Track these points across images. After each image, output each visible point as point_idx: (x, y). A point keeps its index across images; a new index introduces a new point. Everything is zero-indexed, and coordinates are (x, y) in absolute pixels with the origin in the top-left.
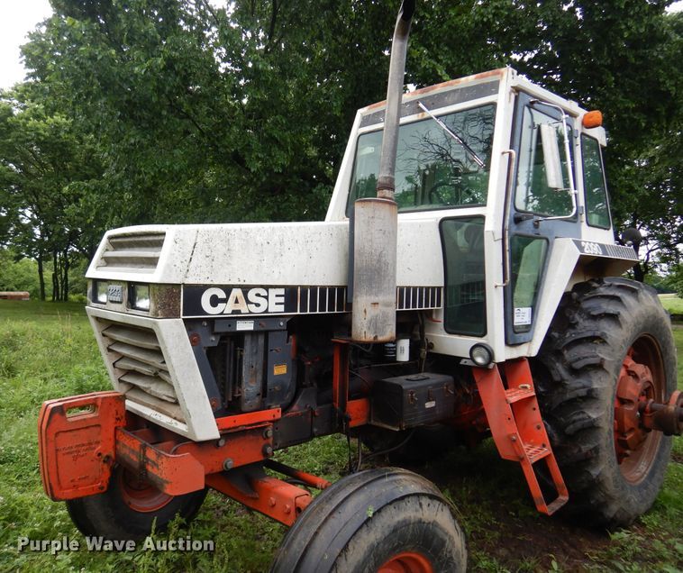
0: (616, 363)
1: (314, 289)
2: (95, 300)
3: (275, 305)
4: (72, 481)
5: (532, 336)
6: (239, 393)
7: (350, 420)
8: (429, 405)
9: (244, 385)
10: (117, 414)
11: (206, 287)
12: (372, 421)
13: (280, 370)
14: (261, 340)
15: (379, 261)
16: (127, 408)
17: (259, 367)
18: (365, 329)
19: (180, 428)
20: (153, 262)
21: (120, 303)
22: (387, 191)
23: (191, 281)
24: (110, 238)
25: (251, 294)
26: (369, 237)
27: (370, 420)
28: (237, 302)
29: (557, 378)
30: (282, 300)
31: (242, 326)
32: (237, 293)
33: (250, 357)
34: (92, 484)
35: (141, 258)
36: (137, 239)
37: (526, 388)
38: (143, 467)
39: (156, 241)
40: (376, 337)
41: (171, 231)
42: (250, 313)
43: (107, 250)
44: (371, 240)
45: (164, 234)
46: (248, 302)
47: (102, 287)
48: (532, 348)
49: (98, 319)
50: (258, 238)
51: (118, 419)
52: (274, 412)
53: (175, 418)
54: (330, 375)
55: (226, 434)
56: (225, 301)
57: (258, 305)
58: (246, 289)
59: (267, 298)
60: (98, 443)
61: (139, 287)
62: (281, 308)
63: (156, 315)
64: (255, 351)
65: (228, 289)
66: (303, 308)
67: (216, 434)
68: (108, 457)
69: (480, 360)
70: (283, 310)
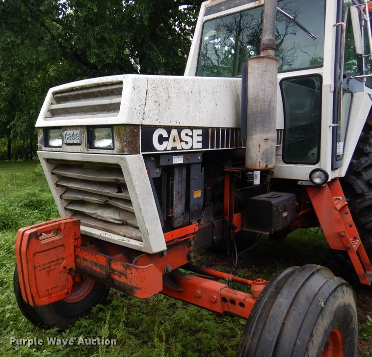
1: (218, 129)
2: (47, 144)
4: (47, 290)
5: (342, 163)
6: (172, 213)
7: (235, 228)
8: (285, 214)
9: (174, 207)
10: (75, 235)
11: (156, 127)
12: (245, 229)
13: (197, 194)
14: (184, 172)
15: (269, 106)
16: (82, 232)
17: (183, 192)
18: (259, 160)
19: (134, 244)
20: (115, 108)
21: (80, 144)
22: (271, 51)
23: (147, 122)
24: (54, 93)
26: (263, 87)
27: (243, 228)
28: (174, 140)
30: (200, 139)
31: (178, 160)
32: (174, 132)
33: (178, 186)
34: (61, 291)
36: (85, 91)
37: (339, 199)
38: (109, 276)
39: (116, 90)
40: (267, 166)
42: (183, 149)
43: (52, 104)
44: (264, 89)
45: (121, 83)
46: (181, 141)
48: (342, 172)
49: (48, 160)
50: (186, 88)
51: (76, 239)
52: (194, 227)
53: (125, 236)
56: (167, 139)
57: (187, 143)
58: (180, 129)
59: (192, 137)
60: (63, 259)
61: (97, 129)
62: (200, 145)
63: (122, 152)
64: (180, 180)
65: (169, 129)
66: (212, 147)
67: (164, 247)
68: (71, 269)
69: (318, 181)
70: (201, 147)
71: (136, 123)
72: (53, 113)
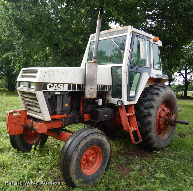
0: (157, 106)
1: (75, 85)
2: (19, 86)
3: (65, 88)
4: (15, 130)
5: (135, 99)
6: (56, 110)
7: (85, 119)
8: (106, 116)
9: (57, 108)
10: (25, 115)
11: (48, 83)
13: (66, 105)
14: (62, 97)
15: (92, 78)
16: (28, 115)
17: (61, 104)
18: (88, 95)
19: (41, 118)
20: (35, 77)
21: (27, 87)
22: (95, 59)
23: (44, 82)
24: (23, 70)
25: (59, 85)
26: (90, 71)
27: (90, 119)
28: (56, 87)
29: (141, 110)
30: (67, 87)
31: (57, 93)
32: (56, 85)
33: (59, 101)
34: (19, 131)
35: (32, 76)
36: (30, 71)
37: (133, 112)
38: (32, 127)
39: (36, 72)
40: (91, 97)
41: (40, 69)
42: (59, 90)
43: (22, 74)
44: (90, 72)
45: (38, 70)
46: (58, 87)
47: (21, 83)
48: (135, 102)
49: (20, 91)
50: (61, 71)
51: (25, 116)
52: (64, 116)
53: (40, 116)
54: (79, 108)
55: (53, 120)
56: (53, 87)
57: (61, 88)
58: (58, 84)
59: (63, 86)
60: (21, 122)
61: (31, 83)
62: (67, 89)
63: (36, 90)
64: (60, 100)
65: (53, 84)
66: (73, 89)
68: (23, 125)
69: (120, 104)
70: (67, 90)
71: (41, 82)
72: (23, 77)
